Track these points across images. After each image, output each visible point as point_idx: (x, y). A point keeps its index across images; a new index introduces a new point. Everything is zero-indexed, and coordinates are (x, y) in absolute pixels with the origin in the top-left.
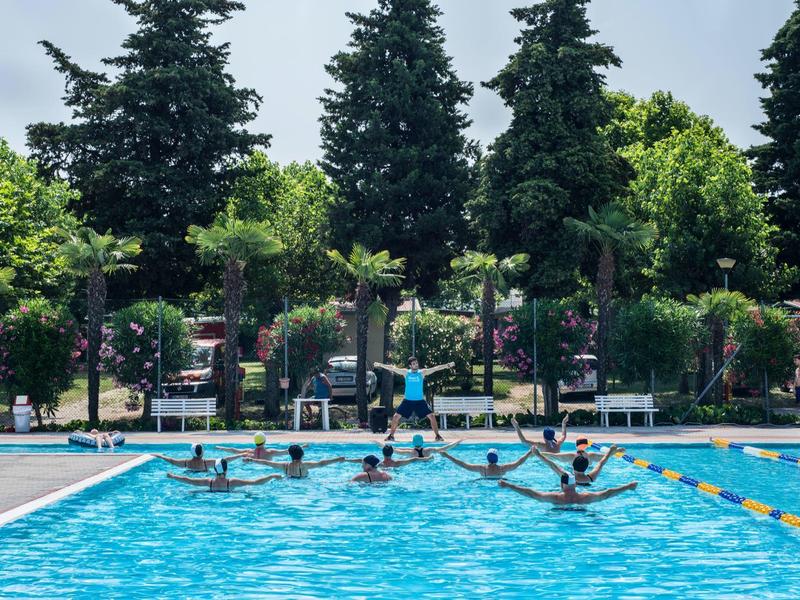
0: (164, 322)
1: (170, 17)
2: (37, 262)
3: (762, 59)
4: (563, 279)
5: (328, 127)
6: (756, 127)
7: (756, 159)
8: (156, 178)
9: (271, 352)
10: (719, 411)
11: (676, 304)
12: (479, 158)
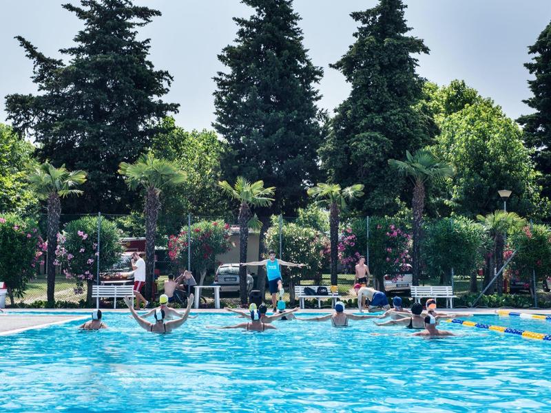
0: (102, 231)
1: (108, 20)
2: (12, 195)
3: (529, 53)
4: (387, 202)
5: (220, 98)
6: (525, 102)
7: (525, 124)
8: (97, 133)
9: (179, 253)
10: (501, 298)
11: (469, 222)
12: (327, 121)
